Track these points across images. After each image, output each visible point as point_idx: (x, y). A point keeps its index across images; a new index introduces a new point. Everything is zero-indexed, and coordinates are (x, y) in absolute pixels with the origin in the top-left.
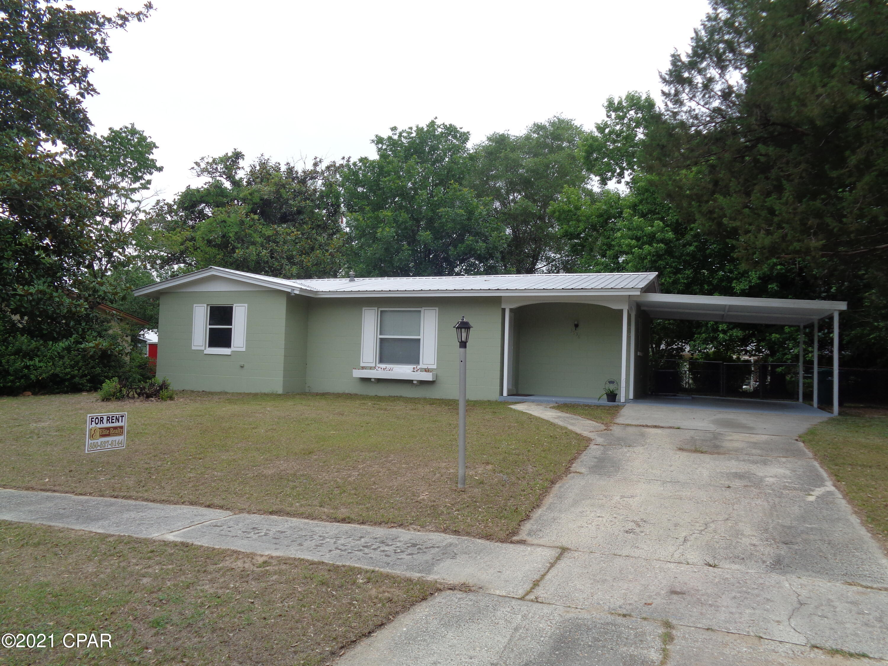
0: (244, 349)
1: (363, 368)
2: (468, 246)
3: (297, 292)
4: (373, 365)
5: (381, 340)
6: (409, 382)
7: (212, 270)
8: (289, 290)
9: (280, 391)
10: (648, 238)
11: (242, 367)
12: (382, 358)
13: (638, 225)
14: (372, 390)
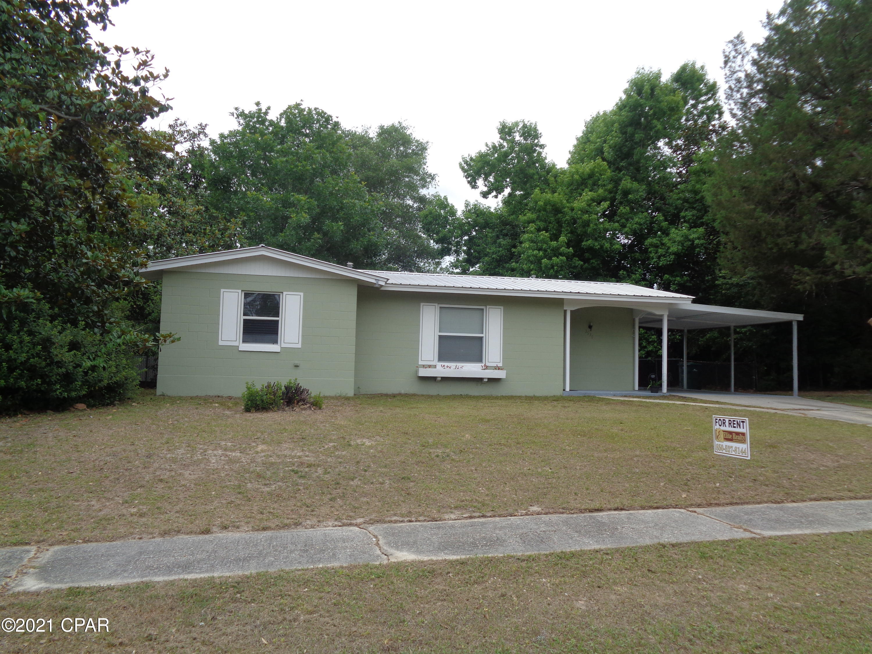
0: (299, 346)
1: (424, 366)
4: (434, 363)
5: (440, 337)
6: (479, 380)
7: (263, 249)
9: (351, 393)
10: (551, 250)
11: (297, 366)
12: (443, 357)
13: (543, 239)
14: (433, 390)
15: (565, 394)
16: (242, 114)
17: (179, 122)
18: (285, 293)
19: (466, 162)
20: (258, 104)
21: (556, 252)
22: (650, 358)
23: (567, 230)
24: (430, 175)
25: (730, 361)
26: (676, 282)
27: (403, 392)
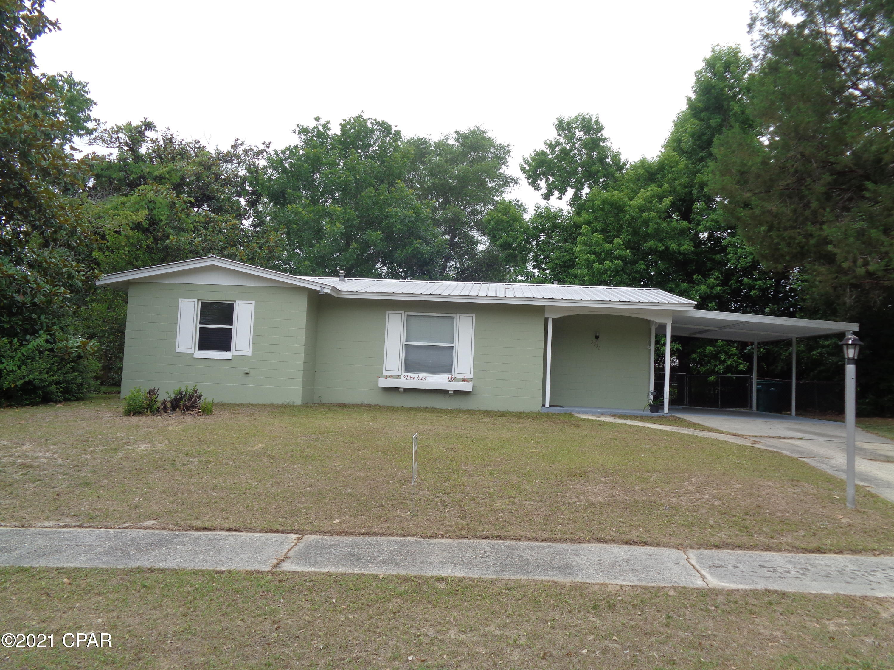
0: (250, 354)
1: (387, 377)
2: (415, 249)
3: (328, 291)
4: (399, 373)
5: (407, 346)
6: (445, 392)
7: (212, 259)
8: (318, 289)
9: (298, 401)
10: (605, 254)
11: (246, 374)
12: (409, 367)
13: (597, 241)
14: (397, 401)
15: (544, 410)
16: (304, 131)
17: (239, 142)
18: (237, 302)
19: (527, 163)
20: (317, 119)
21: (610, 255)
22: (729, 375)
23: (627, 231)
24: (513, 179)
25: (790, 378)
26: (757, 286)
27: (366, 403)
